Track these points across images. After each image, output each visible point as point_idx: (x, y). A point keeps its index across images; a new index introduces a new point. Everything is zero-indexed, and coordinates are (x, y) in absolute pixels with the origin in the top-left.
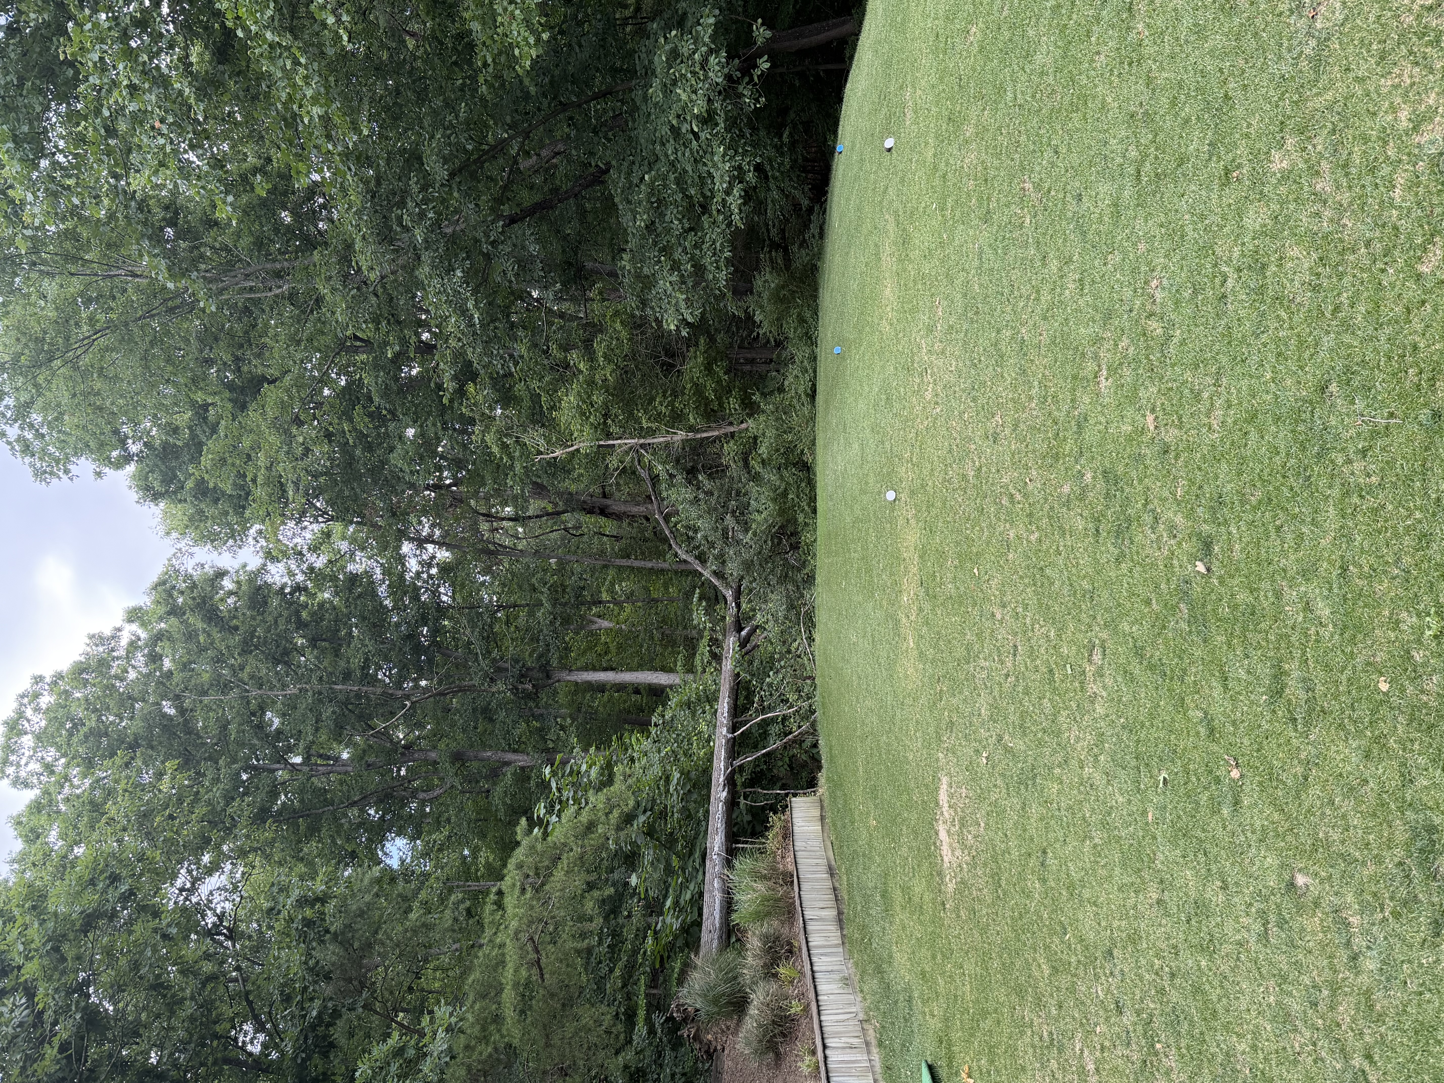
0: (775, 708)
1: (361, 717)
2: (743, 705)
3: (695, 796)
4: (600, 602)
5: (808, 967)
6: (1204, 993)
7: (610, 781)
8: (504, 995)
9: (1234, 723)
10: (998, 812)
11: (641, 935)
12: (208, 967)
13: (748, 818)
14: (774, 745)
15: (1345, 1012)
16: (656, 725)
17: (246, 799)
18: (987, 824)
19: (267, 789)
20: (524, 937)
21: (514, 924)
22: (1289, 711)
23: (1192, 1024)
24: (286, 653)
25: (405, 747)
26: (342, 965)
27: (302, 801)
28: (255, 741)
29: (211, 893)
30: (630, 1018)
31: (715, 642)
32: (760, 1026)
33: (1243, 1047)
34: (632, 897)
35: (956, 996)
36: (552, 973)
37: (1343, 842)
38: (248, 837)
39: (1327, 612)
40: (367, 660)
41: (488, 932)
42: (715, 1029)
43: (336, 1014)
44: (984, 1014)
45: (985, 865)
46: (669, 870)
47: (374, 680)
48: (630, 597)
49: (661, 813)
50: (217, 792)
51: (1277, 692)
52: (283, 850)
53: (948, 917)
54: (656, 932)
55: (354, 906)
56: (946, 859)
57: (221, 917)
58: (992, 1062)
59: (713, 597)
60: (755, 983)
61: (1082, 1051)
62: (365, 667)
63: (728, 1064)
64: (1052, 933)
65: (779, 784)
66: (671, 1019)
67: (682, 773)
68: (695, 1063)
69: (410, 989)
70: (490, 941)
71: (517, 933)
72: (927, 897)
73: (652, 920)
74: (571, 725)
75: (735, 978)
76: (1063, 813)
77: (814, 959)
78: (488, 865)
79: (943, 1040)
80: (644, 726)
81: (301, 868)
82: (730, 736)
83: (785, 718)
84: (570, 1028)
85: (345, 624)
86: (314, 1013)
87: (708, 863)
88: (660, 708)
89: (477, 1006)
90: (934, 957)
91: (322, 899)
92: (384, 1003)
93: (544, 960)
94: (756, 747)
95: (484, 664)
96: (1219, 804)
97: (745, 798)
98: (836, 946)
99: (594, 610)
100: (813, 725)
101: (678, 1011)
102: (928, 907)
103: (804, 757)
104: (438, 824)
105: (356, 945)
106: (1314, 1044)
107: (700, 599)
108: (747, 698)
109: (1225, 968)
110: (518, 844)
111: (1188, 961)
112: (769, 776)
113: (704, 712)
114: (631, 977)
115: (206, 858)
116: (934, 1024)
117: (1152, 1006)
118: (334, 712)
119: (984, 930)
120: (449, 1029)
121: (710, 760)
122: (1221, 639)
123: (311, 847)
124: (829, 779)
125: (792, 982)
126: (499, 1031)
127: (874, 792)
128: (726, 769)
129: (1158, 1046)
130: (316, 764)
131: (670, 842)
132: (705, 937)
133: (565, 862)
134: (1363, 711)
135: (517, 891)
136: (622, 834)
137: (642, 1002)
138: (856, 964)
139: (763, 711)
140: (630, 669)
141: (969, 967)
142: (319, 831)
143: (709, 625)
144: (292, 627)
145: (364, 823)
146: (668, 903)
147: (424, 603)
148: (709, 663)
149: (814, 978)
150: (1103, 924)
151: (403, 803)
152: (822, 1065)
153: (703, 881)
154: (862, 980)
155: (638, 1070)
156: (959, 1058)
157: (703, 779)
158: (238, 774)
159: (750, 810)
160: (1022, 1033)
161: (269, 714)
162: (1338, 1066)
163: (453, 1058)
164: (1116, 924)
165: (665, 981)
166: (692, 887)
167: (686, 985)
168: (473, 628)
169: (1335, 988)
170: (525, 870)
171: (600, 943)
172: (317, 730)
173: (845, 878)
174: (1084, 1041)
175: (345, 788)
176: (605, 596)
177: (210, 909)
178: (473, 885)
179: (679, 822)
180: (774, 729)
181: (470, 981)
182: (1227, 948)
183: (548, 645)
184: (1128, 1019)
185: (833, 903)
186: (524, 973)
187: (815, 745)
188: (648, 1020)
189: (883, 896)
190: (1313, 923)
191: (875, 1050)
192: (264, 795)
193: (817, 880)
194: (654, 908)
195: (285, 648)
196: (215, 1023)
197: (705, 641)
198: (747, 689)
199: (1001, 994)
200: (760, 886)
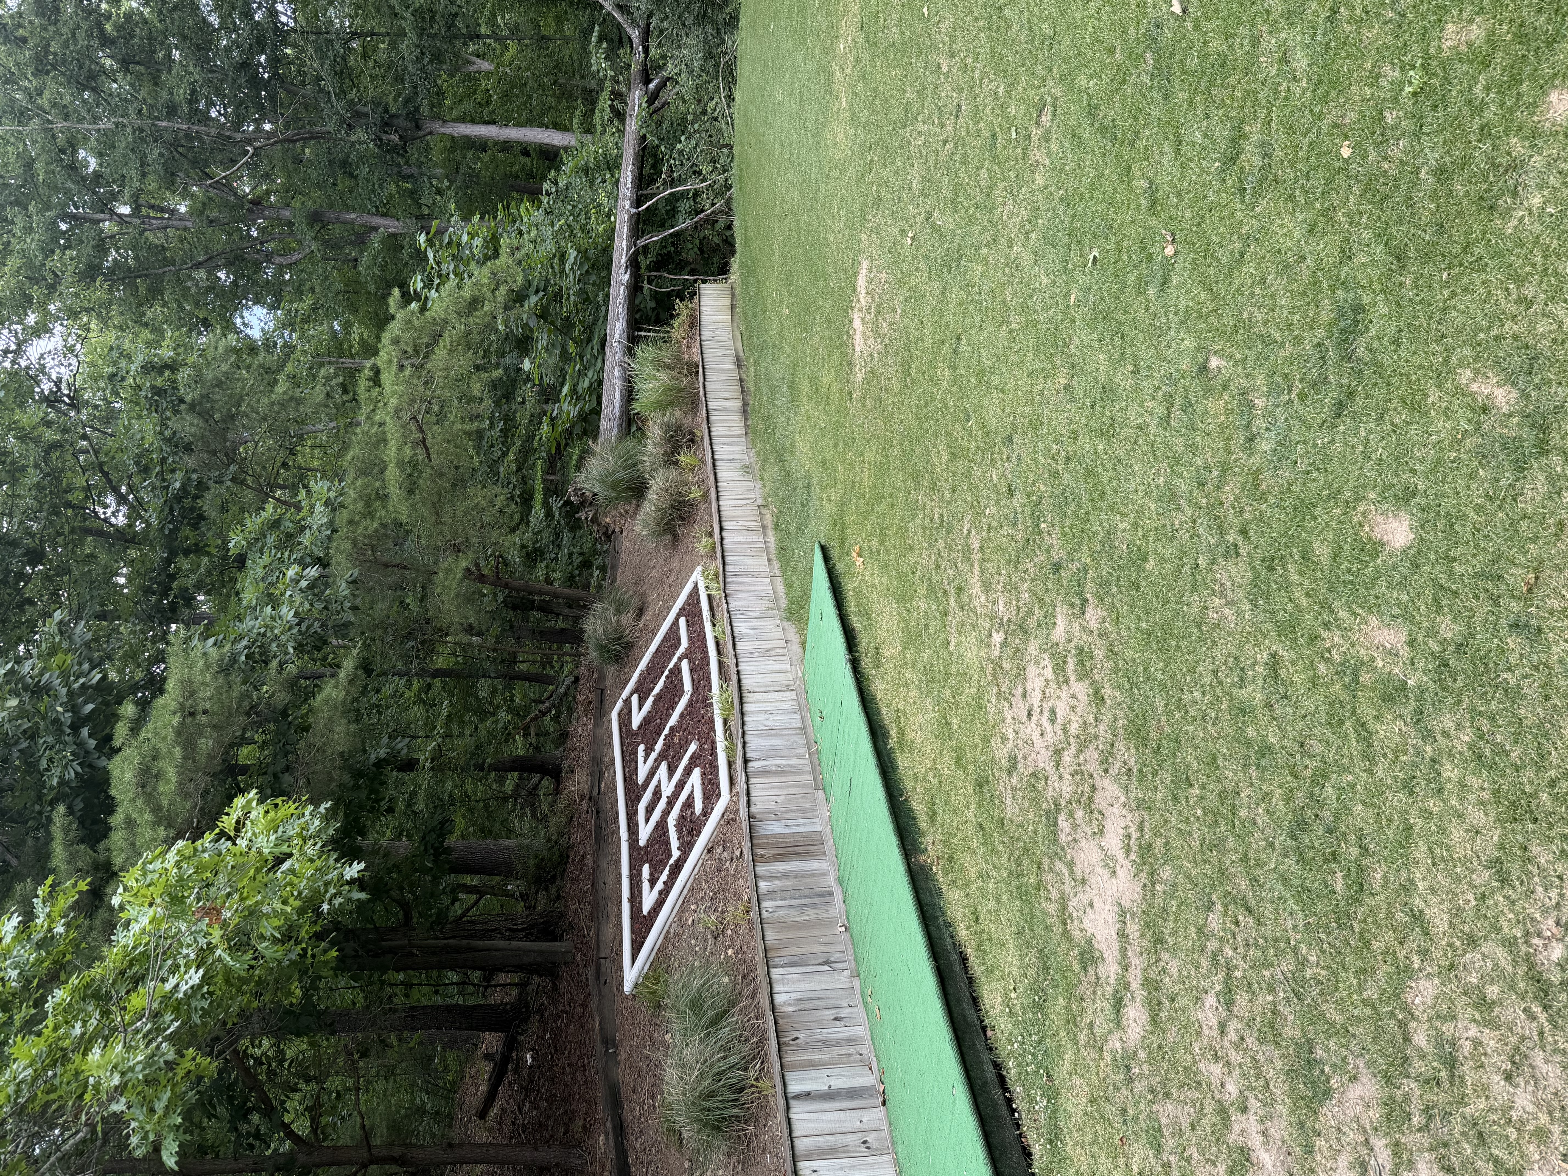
0: (685, 180)
1: (194, 163)
2: (649, 176)
3: (593, 278)
4: (478, 36)
5: (708, 456)
6: (1097, 475)
7: (496, 255)
8: (387, 473)
9: (1179, 195)
10: (916, 296)
11: (536, 420)
12: (50, 435)
13: (652, 304)
14: (684, 224)
15: (1230, 492)
16: (548, 194)
17: (68, 252)
18: (904, 311)
19: (92, 243)
20: (406, 416)
21: (393, 402)
22: (1240, 180)
23: (1079, 506)
24: (92, 76)
25: (252, 202)
26: (203, 437)
27: (136, 258)
28: (70, 185)
29: (42, 356)
30: (527, 500)
31: (618, 96)
32: (658, 509)
33: (1125, 525)
34: (525, 384)
35: (853, 482)
36: (439, 453)
37: (1266, 322)
38: (77, 295)
39: (1305, 62)
40: (193, 92)
41: (365, 410)
42: (613, 513)
43: (202, 486)
44: (880, 498)
45: (897, 354)
46: (565, 356)
47: (205, 119)
48: (515, 31)
49: (556, 295)
50: (32, 243)
51: (1231, 159)
52: (122, 313)
53: (853, 408)
54: (552, 419)
55: (209, 375)
56: (858, 349)
57: (58, 383)
58: (882, 542)
59: (616, 39)
60: (656, 470)
61: (969, 532)
62: (193, 100)
63: (626, 544)
64: (956, 420)
65: (687, 269)
66: (568, 503)
67: (579, 252)
68: (594, 545)
69: (284, 465)
70: (368, 418)
71: (397, 411)
72: (834, 388)
73: (548, 407)
74: (449, 188)
75: (635, 465)
76: (984, 296)
77: (716, 448)
78: (363, 342)
79: (838, 523)
80: (534, 195)
81: (146, 334)
82: (634, 211)
83: (697, 194)
84: (461, 507)
85: (162, 43)
86: (178, 485)
87: (607, 350)
88: (553, 173)
89: (359, 483)
90: (836, 446)
91: (172, 366)
92: (257, 477)
93: (429, 441)
94: (663, 226)
95: (339, 105)
96: (1146, 283)
97: (649, 283)
98: (739, 436)
99: (472, 48)
100: (728, 202)
101: (576, 495)
102: (835, 397)
103: (716, 240)
104: (299, 293)
105: (217, 416)
106: (1194, 522)
107: (600, 40)
108: (654, 166)
109: (1121, 452)
110: (393, 317)
111: (1086, 444)
112: (677, 259)
113: (604, 181)
114: (525, 461)
115: (32, 319)
116: (830, 508)
117: (1043, 488)
118: (161, 155)
119: (888, 419)
120: (327, 503)
121: (611, 238)
122: (1183, 95)
123: (154, 312)
124: (742, 265)
125: (692, 470)
126: (384, 507)
127: (789, 279)
128: (629, 249)
129: (1043, 525)
130: (148, 217)
131: (567, 326)
132: (604, 424)
133: (448, 340)
134: (1318, 182)
135: (394, 367)
136: (512, 314)
137: (539, 486)
138: (758, 453)
139: (672, 183)
140: (518, 125)
141: (870, 455)
142: (162, 295)
143: (610, 73)
144: (95, 43)
145: (214, 287)
146: (565, 390)
147: (258, 23)
148: (611, 121)
149: (714, 466)
150: (1007, 410)
151: (257, 267)
152: (718, 545)
153: (602, 369)
154: (763, 468)
155: (536, 550)
156: (850, 540)
157: (603, 259)
158: (54, 223)
159: (655, 296)
160: (914, 516)
161: (82, 153)
162: (1212, 541)
163: (334, 531)
164: (1020, 409)
165: (563, 468)
166: (590, 374)
167: (583, 470)
168: (323, 58)
169: (1225, 469)
170: (403, 345)
171: (492, 426)
172: (144, 175)
173: (752, 369)
174: (972, 522)
175: (187, 246)
176: (483, 30)
177: (44, 374)
178: (348, 362)
179: (576, 305)
180: (684, 206)
181: (349, 457)
182: (1127, 432)
183: (415, 87)
184: (1019, 500)
185: (739, 395)
186: (408, 451)
187: (729, 227)
188: (546, 504)
189: (790, 387)
190: (1216, 406)
191: (770, 533)
192: (90, 250)
193: (723, 371)
194: (549, 395)
195: (90, 70)
196: (66, 492)
197: (606, 94)
198: (655, 156)
199: (898, 479)
200: (664, 376)
